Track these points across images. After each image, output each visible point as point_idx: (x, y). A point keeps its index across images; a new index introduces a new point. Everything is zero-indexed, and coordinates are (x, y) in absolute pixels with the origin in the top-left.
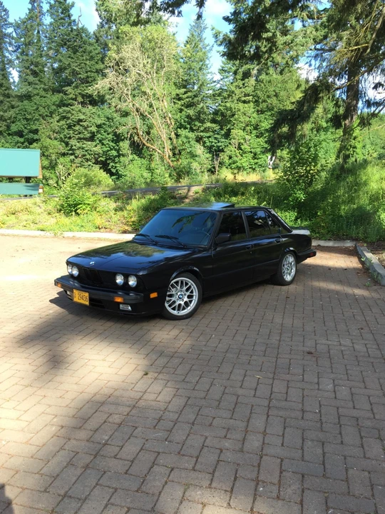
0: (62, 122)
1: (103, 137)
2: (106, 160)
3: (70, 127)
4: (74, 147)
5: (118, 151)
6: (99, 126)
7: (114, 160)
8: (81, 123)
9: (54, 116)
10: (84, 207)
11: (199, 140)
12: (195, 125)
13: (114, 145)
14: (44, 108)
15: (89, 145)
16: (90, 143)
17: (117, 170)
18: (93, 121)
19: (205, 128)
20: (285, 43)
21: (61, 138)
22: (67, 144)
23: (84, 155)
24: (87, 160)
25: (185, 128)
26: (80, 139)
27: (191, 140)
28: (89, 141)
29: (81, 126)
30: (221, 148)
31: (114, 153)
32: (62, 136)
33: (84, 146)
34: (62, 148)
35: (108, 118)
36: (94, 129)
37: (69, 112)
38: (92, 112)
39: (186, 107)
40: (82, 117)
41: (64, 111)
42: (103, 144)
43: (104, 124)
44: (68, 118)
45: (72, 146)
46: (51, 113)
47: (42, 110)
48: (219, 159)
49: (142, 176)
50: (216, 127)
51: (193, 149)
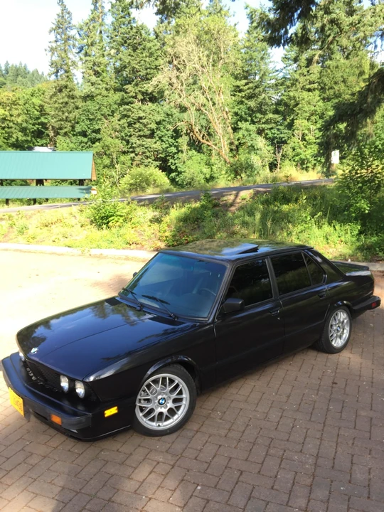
0: (123, 121)
1: (163, 134)
2: (166, 156)
3: (130, 125)
4: (134, 145)
5: (177, 147)
6: (158, 123)
7: (174, 157)
8: (141, 121)
9: (115, 114)
10: (116, 219)
11: (260, 132)
12: (256, 118)
13: (173, 141)
14: (106, 107)
15: (148, 142)
16: (149, 140)
17: (176, 167)
18: (152, 118)
19: (267, 120)
20: (351, 24)
21: (122, 136)
22: (128, 142)
23: (144, 153)
24: (147, 157)
25: (246, 121)
26: (140, 136)
27: (251, 133)
28: (148, 138)
29: (141, 123)
30: (283, 139)
31: (173, 150)
32: (123, 134)
33: (144, 143)
34: (122, 146)
35: (168, 115)
36: (153, 126)
37: (130, 110)
38: (151, 109)
39: (247, 99)
40: (142, 114)
41: (125, 109)
42: (162, 141)
43: (164, 120)
44: (129, 117)
45: (132, 144)
46: (113, 112)
47: (105, 111)
48: (281, 151)
49: (201, 172)
50: (278, 118)
51: (254, 142)
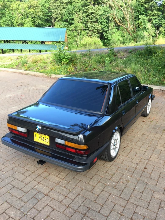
0: (84, 14)
1: (102, 21)
2: (103, 32)
3: (87, 16)
4: (89, 26)
5: (108, 27)
6: (100, 15)
7: (106, 32)
8: (92, 14)
9: (81, 11)
11: (150, 20)
12: (148, 13)
13: (107, 25)
14: (77, 8)
15: (95, 25)
16: (96, 24)
17: (107, 37)
18: (98, 13)
19: (154, 14)
21: (83, 22)
22: (86, 24)
23: (93, 30)
24: (94, 32)
25: (143, 14)
26: (92, 22)
27: (145, 21)
29: (92, 15)
30: (161, 24)
31: (106, 29)
32: (84, 21)
33: (93, 25)
34: (83, 27)
35: (105, 11)
36: (98, 17)
37: (87, 9)
38: (98, 8)
39: (145, 4)
40: (93, 11)
41: (85, 9)
42: (102, 24)
43: (103, 14)
44: (87, 12)
45: (88, 26)
46: (80, 10)
47: (76, 9)
48: (159, 30)
49: (119, 40)
50: (160, 13)
51: (146, 25)
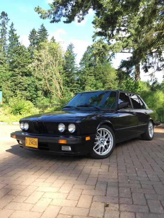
0: (13, 83)
1: (30, 89)
2: (32, 98)
3: (16, 85)
5: (37, 95)
6: (29, 85)
7: (35, 99)
8: (21, 83)
9: (9, 80)
10: (24, 110)
11: (71, 91)
12: (70, 85)
13: (35, 92)
14: (5, 77)
16: (24, 92)
18: (26, 82)
19: (74, 86)
21: (12, 90)
25: (66, 86)
26: (20, 90)
27: (68, 91)
28: (24, 91)
29: (21, 84)
31: (35, 96)
32: (12, 89)
33: (22, 93)
34: (12, 94)
35: (33, 82)
36: (26, 86)
37: (16, 79)
38: (26, 79)
40: (21, 81)
41: (14, 78)
42: (30, 92)
43: (31, 84)
44: (15, 81)
45: (16, 93)
47: (4, 78)
50: (79, 86)
